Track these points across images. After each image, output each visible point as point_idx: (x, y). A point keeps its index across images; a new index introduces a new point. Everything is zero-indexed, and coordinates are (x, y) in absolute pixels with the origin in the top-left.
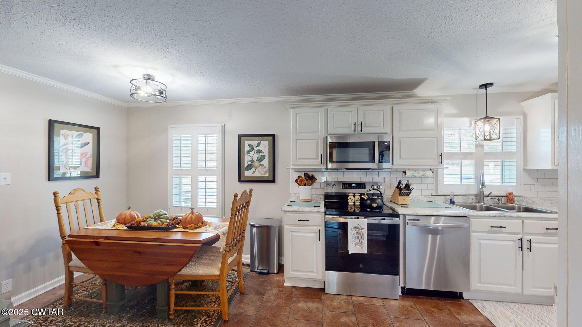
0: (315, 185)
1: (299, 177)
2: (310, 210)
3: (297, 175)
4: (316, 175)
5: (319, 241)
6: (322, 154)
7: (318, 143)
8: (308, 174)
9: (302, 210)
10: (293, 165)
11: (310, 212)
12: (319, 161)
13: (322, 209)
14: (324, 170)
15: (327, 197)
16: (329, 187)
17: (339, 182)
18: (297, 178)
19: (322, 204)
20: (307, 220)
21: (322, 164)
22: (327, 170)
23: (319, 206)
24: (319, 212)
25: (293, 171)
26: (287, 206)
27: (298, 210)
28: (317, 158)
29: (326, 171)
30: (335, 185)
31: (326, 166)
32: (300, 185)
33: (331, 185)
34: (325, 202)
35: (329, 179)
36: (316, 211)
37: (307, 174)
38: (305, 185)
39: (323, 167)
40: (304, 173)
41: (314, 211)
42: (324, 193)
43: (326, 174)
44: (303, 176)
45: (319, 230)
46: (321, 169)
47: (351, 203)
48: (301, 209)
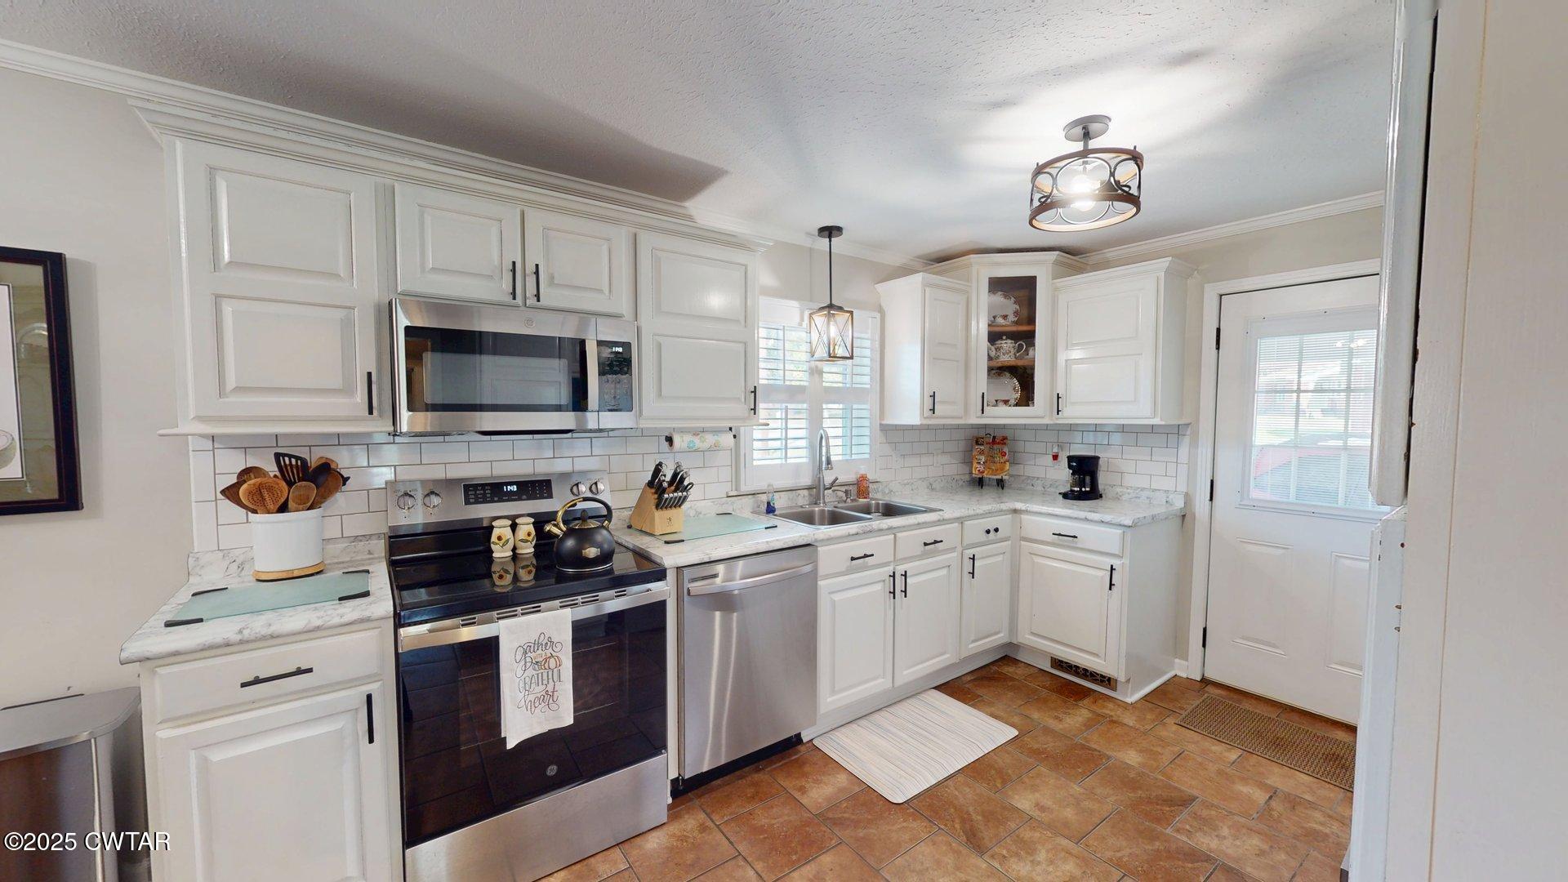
0: (340, 501)
1: (246, 473)
2: (319, 623)
3: (231, 465)
4: (343, 460)
5: (371, 740)
6: (369, 374)
7: (347, 325)
8: (297, 458)
9: (265, 631)
10: (200, 419)
11: (318, 628)
12: (359, 400)
13: (382, 603)
14: (384, 438)
15: (398, 543)
16: (410, 502)
17: (450, 483)
18: (233, 480)
19: (380, 580)
20: (300, 672)
21: (371, 412)
22: (398, 439)
23: (366, 594)
24: (368, 620)
25: (209, 444)
26: (169, 624)
27: (239, 637)
28: (347, 390)
29: (394, 443)
30: (437, 495)
31: (394, 423)
32: (255, 512)
33: (419, 495)
34: (392, 564)
35: (405, 474)
36: (346, 619)
37: (290, 456)
38: (283, 508)
39: (379, 427)
40: (278, 456)
41: (336, 621)
42: (386, 530)
43: (392, 454)
44: (272, 469)
45: (369, 697)
46: (369, 435)
47: (500, 553)
48: (258, 625)
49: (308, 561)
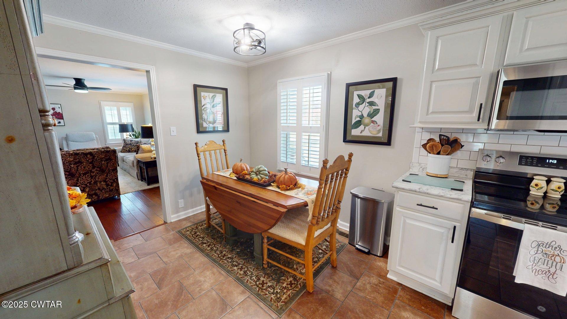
0: (459, 154)
1: (430, 140)
2: (443, 194)
3: (427, 137)
4: (463, 139)
5: (453, 242)
6: (481, 104)
7: (476, 85)
8: (446, 136)
9: (426, 191)
10: (420, 122)
11: (442, 196)
12: (474, 115)
13: (467, 195)
14: (482, 131)
16: (489, 159)
17: (513, 153)
18: (426, 142)
19: (468, 186)
20: (433, 208)
21: (478, 120)
22: (488, 132)
23: (462, 190)
24: (460, 200)
25: (421, 130)
26: (403, 181)
27: (419, 190)
28: (470, 111)
29: (486, 133)
30: (503, 158)
31: (488, 125)
32: (430, 153)
33: (494, 157)
34: (475, 182)
36: (452, 197)
37: (444, 136)
38: (439, 153)
39: (481, 126)
40: (440, 135)
41: (449, 196)
42: (475, 168)
43: (484, 138)
44: (437, 139)
45: (455, 227)
46: (476, 129)
47: (536, 193)
48: (425, 188)
49: (443, 173)
